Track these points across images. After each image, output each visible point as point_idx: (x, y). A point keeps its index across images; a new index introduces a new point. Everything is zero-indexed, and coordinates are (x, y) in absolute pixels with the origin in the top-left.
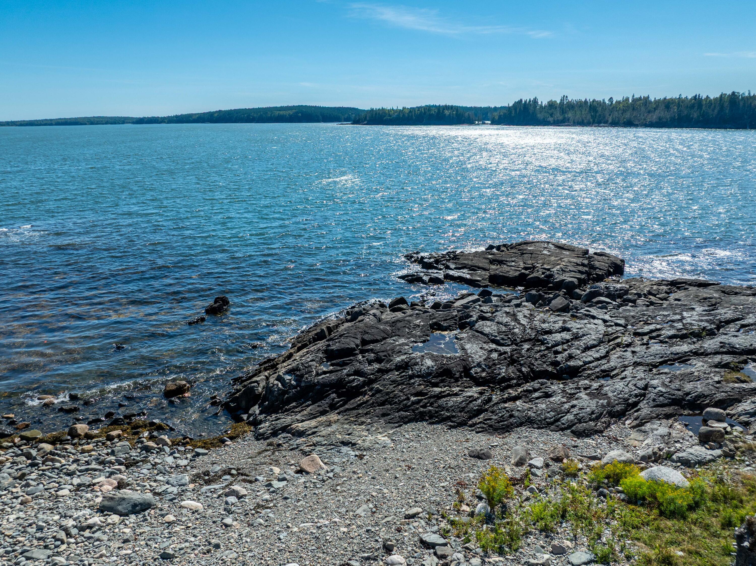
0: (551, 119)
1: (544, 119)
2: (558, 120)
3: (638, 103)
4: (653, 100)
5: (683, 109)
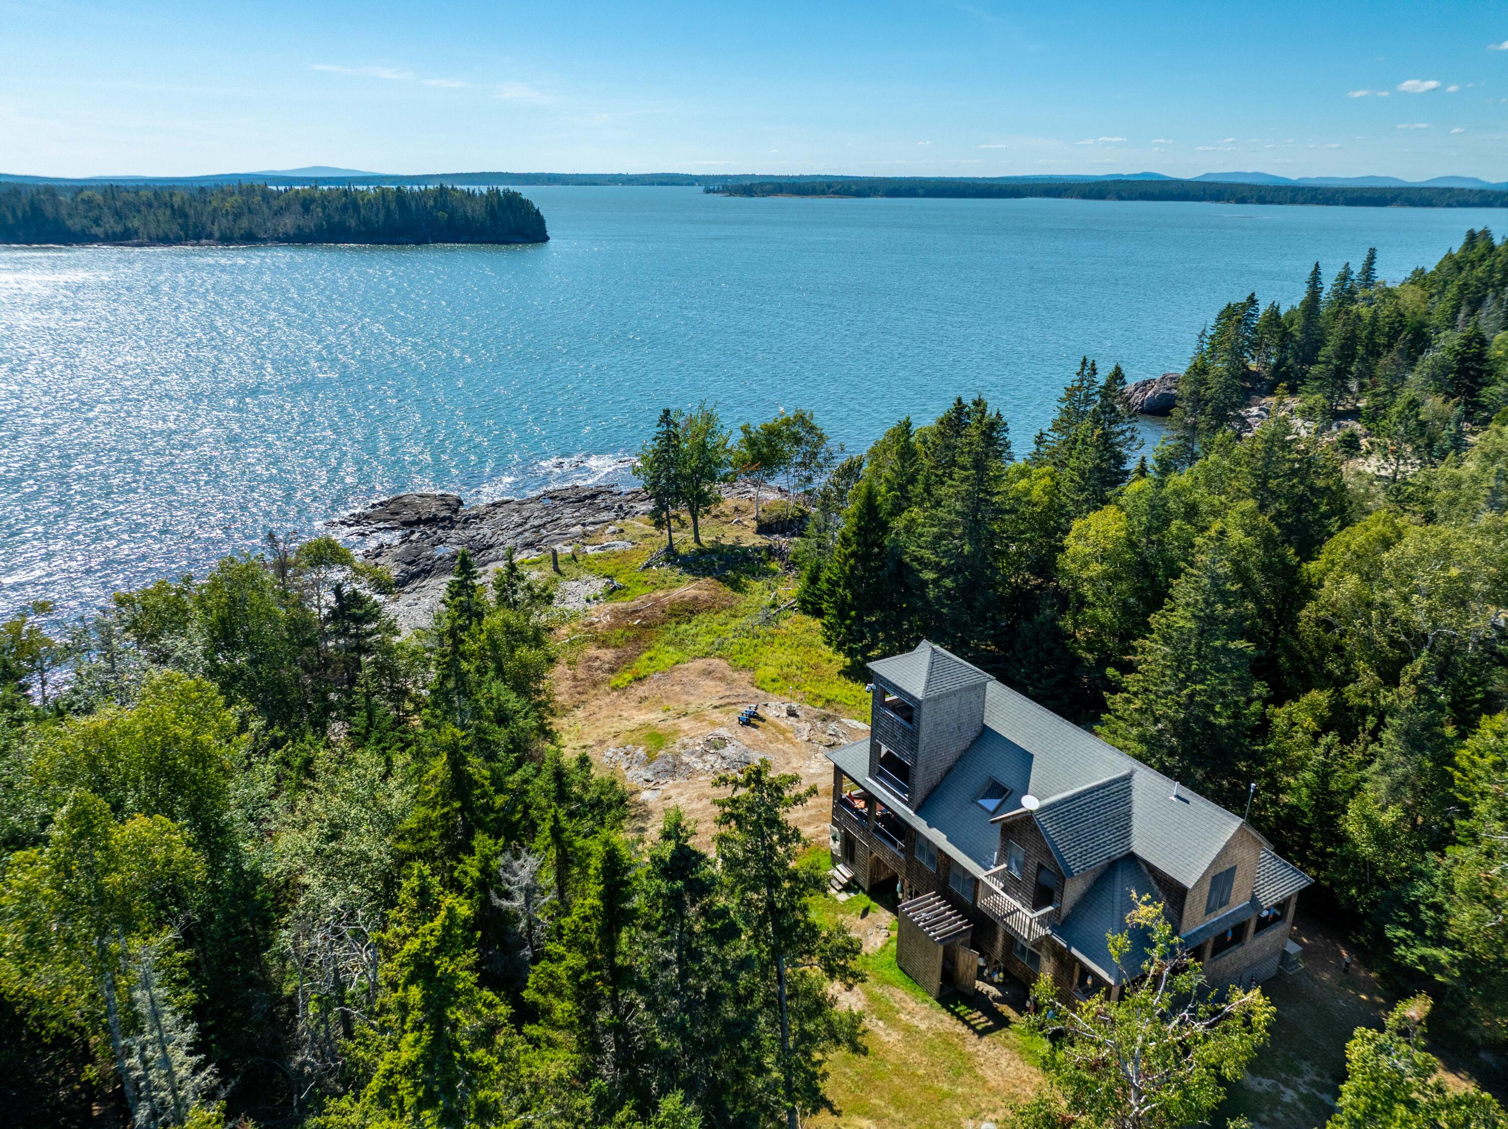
3: (255, 200)
5: (331, 212)
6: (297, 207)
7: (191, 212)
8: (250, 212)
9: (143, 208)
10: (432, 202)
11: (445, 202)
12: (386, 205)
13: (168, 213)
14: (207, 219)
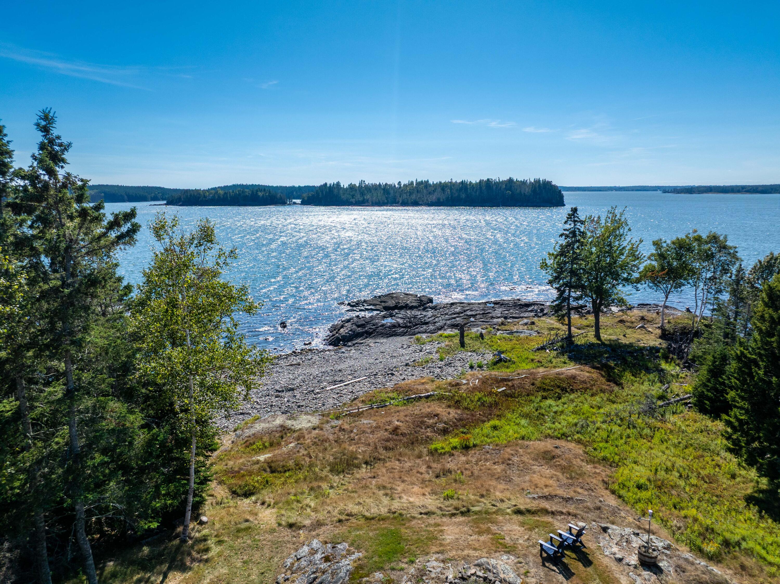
0: (353, 200)
1: (347, 200)
2: (359, 201)
3: (421, 186)
4: (432, 183)
5: (454, 191)
7: (392, 192)
8: (418, 192)
9: (373, 191)
10: (504, 186)
11: (511, 187)
12: (481, 188)
13: (382, 192)
14: (398, 195)
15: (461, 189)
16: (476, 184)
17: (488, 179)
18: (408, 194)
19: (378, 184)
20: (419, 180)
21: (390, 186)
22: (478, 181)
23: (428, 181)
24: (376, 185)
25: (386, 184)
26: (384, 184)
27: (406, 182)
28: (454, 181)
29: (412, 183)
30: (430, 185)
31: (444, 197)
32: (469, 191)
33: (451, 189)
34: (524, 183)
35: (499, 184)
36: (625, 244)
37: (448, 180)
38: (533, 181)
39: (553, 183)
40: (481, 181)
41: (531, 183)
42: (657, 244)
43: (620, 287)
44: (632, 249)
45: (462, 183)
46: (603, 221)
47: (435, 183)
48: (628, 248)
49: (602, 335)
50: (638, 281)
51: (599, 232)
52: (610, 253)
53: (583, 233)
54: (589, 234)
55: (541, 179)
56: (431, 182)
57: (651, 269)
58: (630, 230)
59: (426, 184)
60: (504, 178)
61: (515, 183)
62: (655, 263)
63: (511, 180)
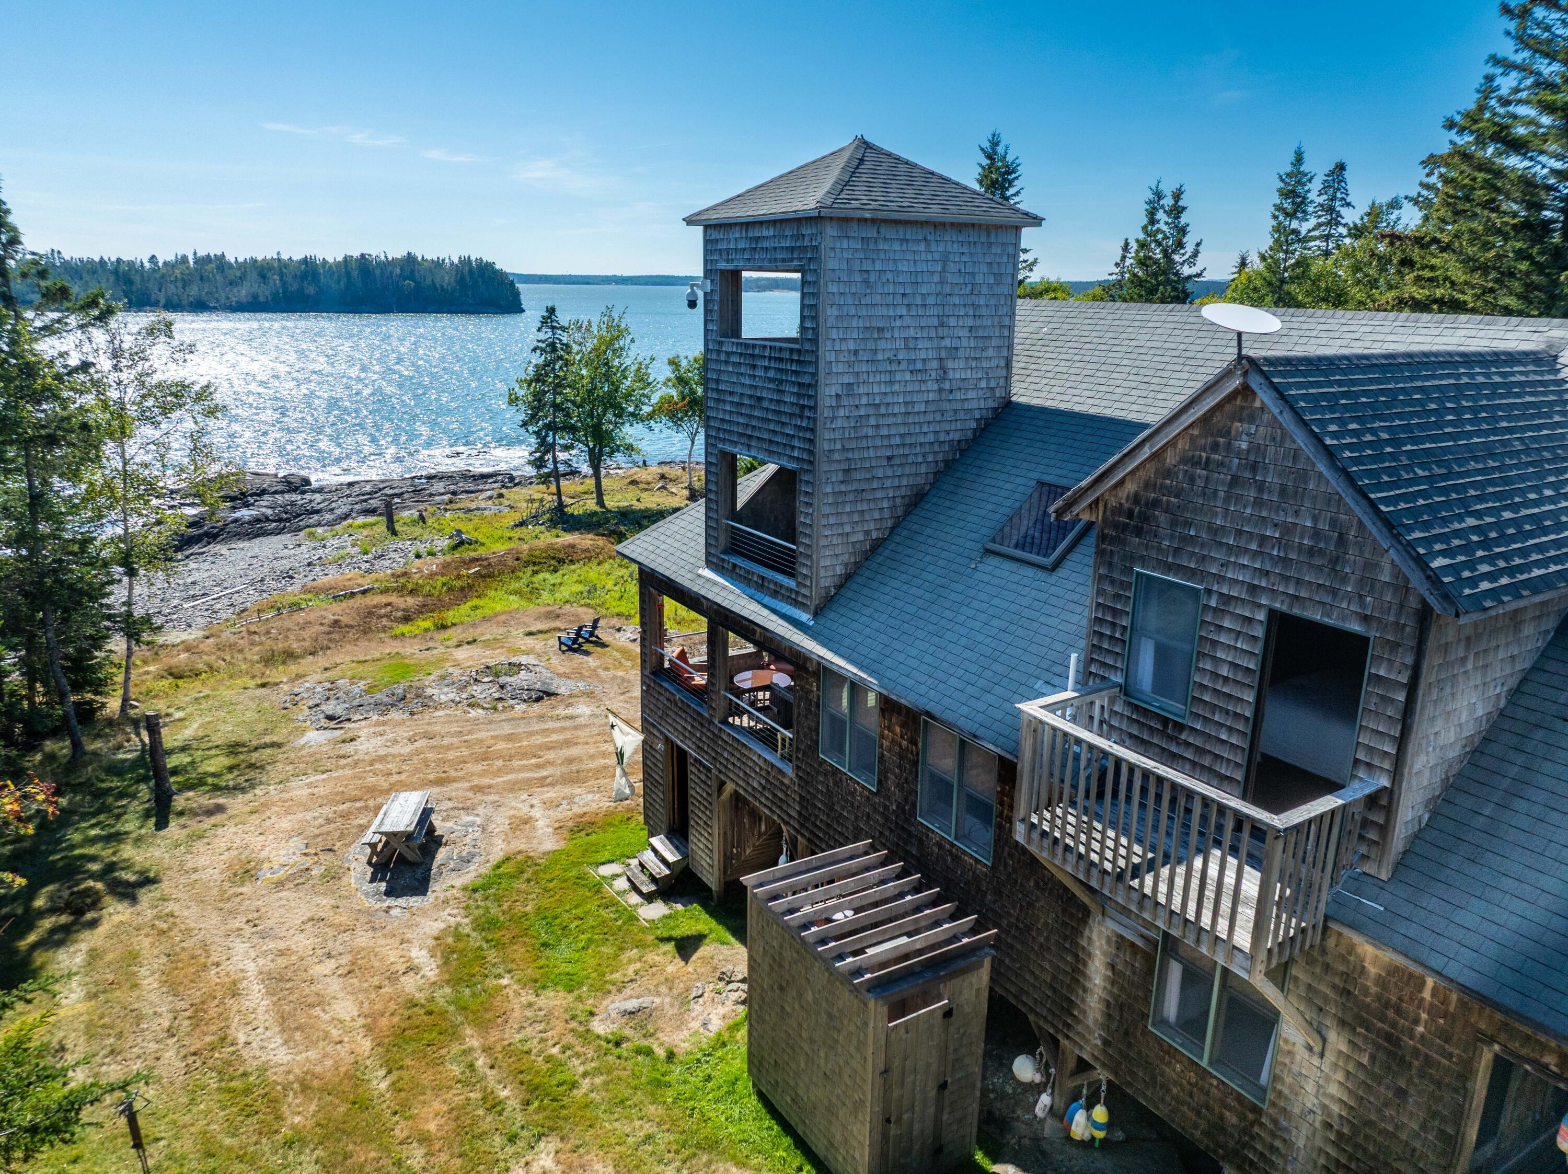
3: (208, 267)
4: (233, 261)
5: (289, 279)
6: (254, 275)
7: (137, 279)
8: (202, 279)
9: (85, 275)
10: (398, 271)
11: (412, 272)
12: (348, 273)
13: (112, 279)
14: (153, 286)
15: (304, 276)
16: (338, 264)
17: (363, 255)
18: (180, 285)
19: (97, 259)
20: (201, 253)
21: (131, 264)
22: (340, 258)
23: (223, 255)
24: (91, 262)
25: (119, 261)
26: (113, 259)
27: (171, 258)
28: (285, 257)
29: (184, 259)
30: (230, 264)
31: (268, 293)
32: (323, 280)
33: (282, 275)
34: (438, 264)
35: (388, 264)
36: (628, 362)
37: (271, 254)
38: (456, 261)
39: (498, 267)
40: (347, 259)
41: (452, 264)
42: (674, 363)
43: (627, 429)
44: (639, 370)
45: (305, 261)
46: (594, 329)
47: (241, 260)
48: (633, 368)
49: (607, 503)
50: (650, 416)
51: (589, 345)
52: (607, 377)
53: (567, 345)
54: (575, 348)
55: (473, 258)
56: (230, 258)
57: (669, 400)
58: (633, 341)
59: (220, 262)
60: (396, 252)
61: (420, 264)
62: (674, 393)
63: (410, 259)
